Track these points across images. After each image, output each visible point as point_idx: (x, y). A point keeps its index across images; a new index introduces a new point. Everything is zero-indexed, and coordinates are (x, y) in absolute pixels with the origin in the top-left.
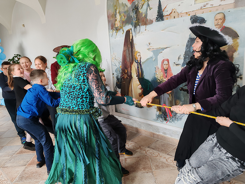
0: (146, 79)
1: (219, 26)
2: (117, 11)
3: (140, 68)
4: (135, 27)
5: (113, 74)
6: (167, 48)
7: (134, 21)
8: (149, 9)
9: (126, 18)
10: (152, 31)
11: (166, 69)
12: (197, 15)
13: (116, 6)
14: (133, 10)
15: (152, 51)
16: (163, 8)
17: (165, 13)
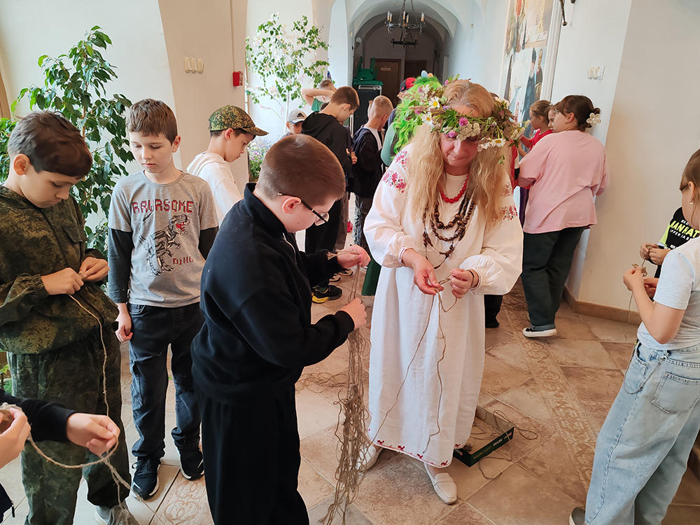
1: (539, 66)
9: (513, 37)
10: (519, 61)
12: (535, 49)
17: (526, 40)
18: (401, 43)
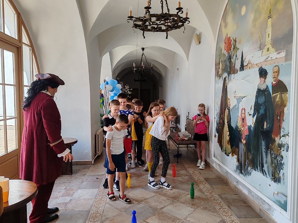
0: (232, 126)
1: (275, 79)
2: (221, 60)
3: (229, 114)
4: (229, 75)
5: (215, 118)
6: (245, 97)
7: (229, 70)
8: (236, 59)
9: (224, 66)
10: (237, 80)
11: (243, 118)
12: (263, 67)
13: (220, 55)
14: (229, 59)
15: (236, 99)
16: (244, 59)
17: (245, 64)
18: (138, 81)
